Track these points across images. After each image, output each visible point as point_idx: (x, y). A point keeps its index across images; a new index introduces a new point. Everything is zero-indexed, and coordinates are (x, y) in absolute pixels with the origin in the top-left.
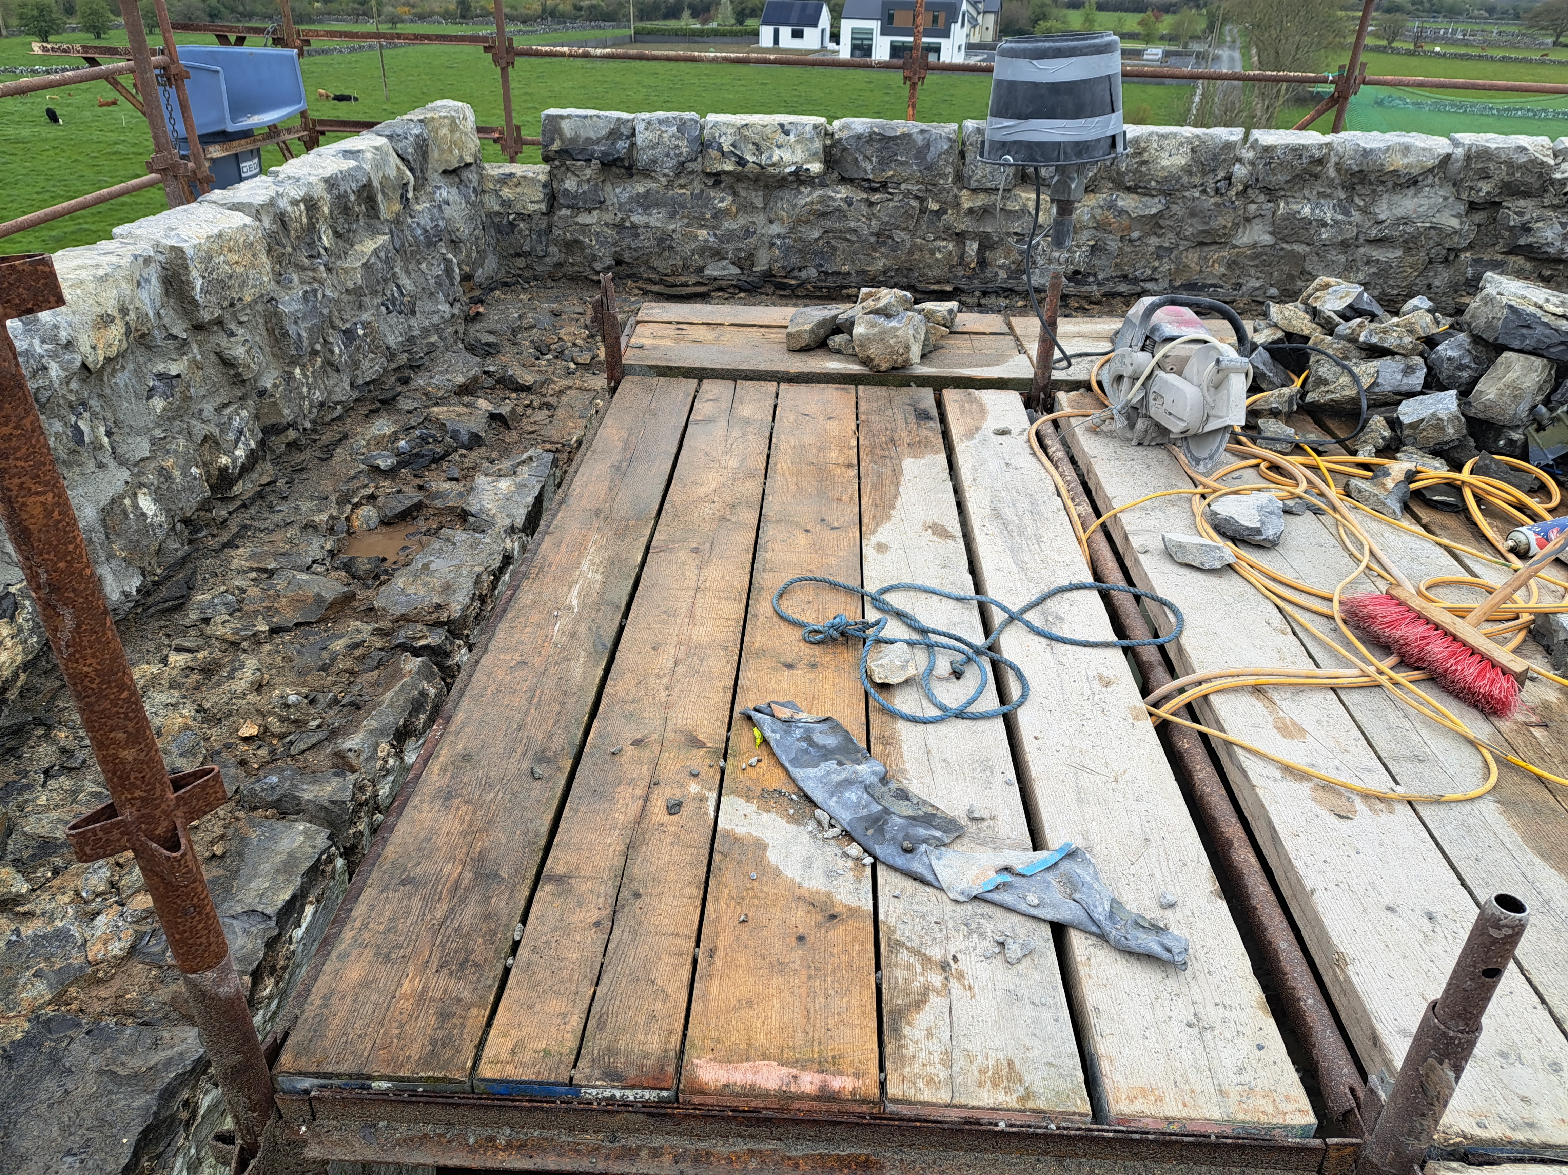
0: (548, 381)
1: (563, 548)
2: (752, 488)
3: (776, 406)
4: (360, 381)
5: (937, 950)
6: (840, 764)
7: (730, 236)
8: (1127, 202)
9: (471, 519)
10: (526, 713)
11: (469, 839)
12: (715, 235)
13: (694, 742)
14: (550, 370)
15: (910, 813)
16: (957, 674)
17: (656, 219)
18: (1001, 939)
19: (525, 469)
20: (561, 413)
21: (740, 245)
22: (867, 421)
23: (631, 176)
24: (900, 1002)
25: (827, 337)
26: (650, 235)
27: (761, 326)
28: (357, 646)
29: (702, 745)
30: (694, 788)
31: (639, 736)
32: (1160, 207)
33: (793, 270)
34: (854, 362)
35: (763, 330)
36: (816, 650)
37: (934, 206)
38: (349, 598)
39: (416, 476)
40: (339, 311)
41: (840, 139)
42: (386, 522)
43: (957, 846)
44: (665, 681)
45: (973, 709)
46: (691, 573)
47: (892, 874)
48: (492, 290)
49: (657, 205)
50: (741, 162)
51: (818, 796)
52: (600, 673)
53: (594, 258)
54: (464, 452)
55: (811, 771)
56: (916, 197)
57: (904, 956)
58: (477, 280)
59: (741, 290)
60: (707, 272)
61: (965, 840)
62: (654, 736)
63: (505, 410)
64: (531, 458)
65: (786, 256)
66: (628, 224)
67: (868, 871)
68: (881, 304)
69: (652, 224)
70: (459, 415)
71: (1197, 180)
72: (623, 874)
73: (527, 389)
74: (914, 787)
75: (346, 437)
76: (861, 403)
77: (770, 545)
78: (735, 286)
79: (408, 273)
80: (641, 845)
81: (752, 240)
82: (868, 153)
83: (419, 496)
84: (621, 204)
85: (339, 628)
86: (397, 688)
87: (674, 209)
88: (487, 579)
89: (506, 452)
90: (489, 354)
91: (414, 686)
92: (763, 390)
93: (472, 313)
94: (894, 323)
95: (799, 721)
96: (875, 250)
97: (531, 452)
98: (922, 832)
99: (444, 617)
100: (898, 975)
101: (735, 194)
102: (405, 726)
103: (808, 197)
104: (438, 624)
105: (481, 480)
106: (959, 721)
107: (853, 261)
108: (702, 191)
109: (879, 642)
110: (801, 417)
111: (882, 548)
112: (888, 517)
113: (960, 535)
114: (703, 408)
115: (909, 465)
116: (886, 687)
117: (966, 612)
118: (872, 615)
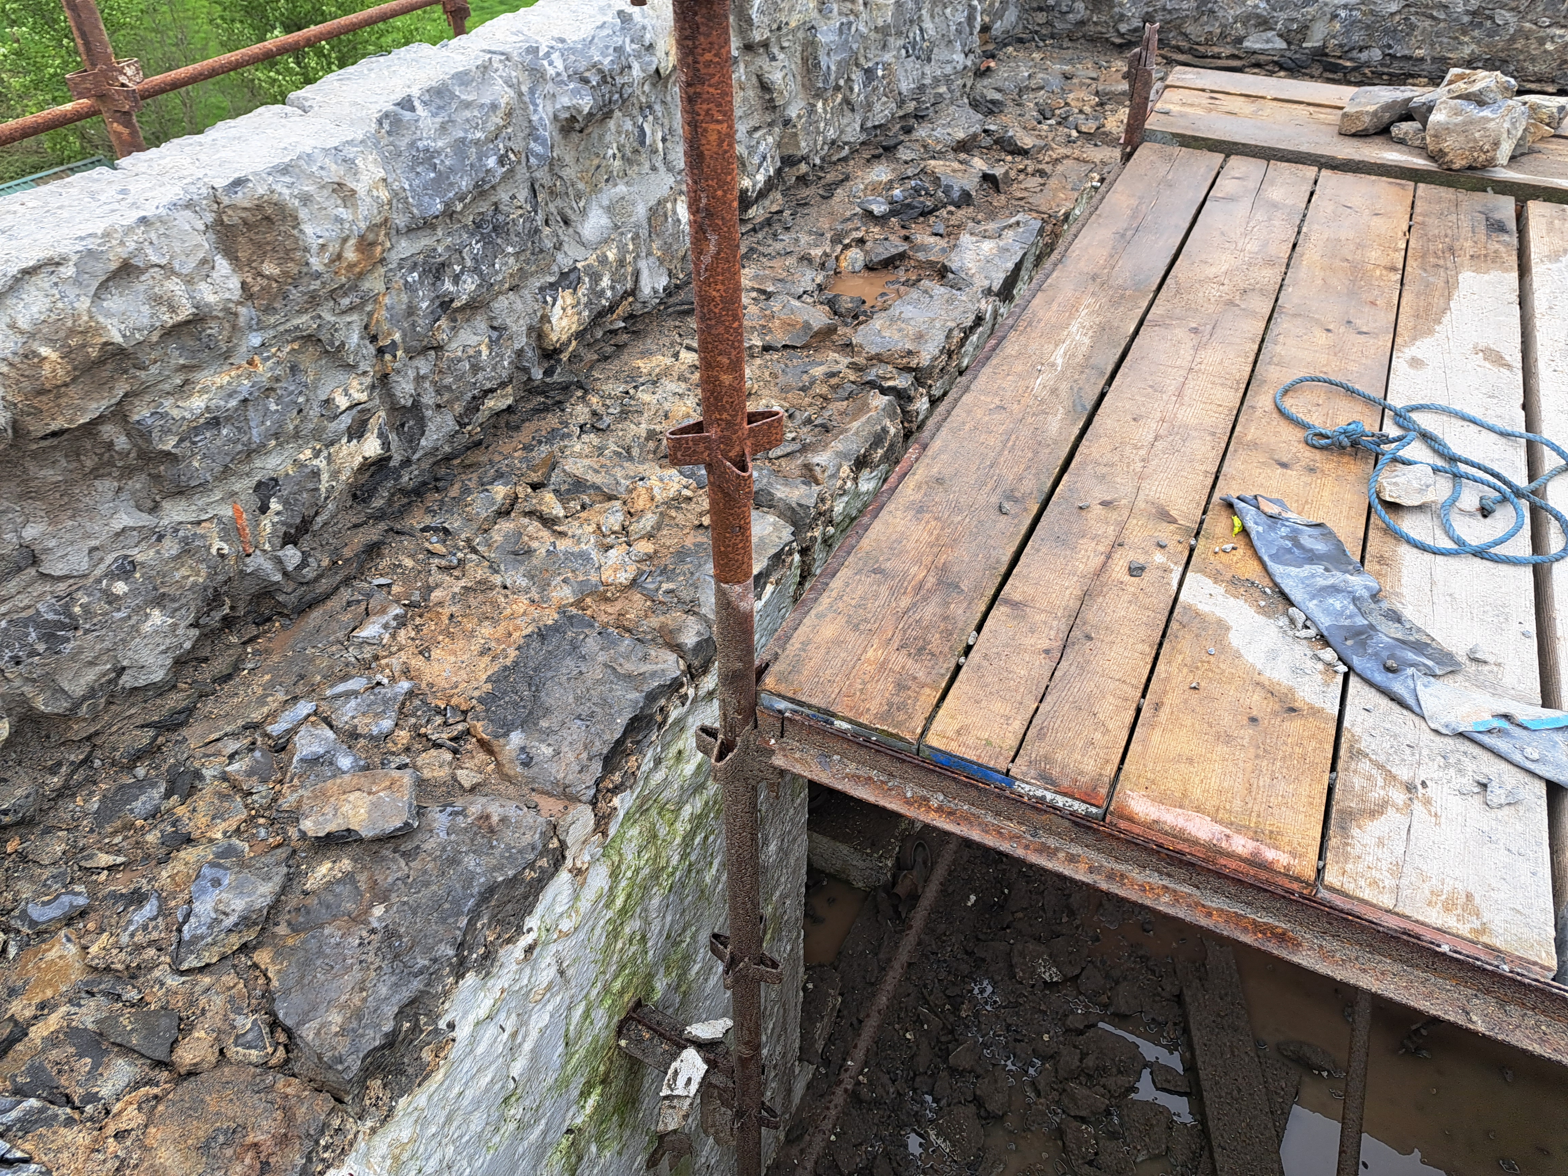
0: (1047, 147)
1: (1055, 306)
2: (1270, 276)
3: (1312, 194)
4: (869, 124)
5: (1405, 771)
6: (1326, 570)
9: (951, 276)
10: (1000, 454)
11: (935, 550)
13: (1165, 516)
14: (1051, 136)
15: (1399, 635)
16: (1485, 512)
18: (1485, 781)
19: (1009, 234)
20: (1053, 182)
21: (1295, 15)
22: (1423, 223)
24: (1353, 805)
25: (1392, 123)
27: (1309, 104)
28: (833, 375)
29: (1175, 521)
30: (1159, 558)
31: (1108, 498)
33: (1352, 49)
34: (1419, 155)
35: (1311, 109)
36: (1318, 455)
38: (831, 330)
39: (903, 227)
40: (865, 49)
42: (870, 267)
43: (1449, 680)
44: (1142, 452)
45: (1495, 551)
46: (1186, 352)
47: (1367, 688)
48: (1005, 45)
51: (1296, 595)
52: (1076, 431)
53: (1122, 17)
54: (952, 208)
55: (1293, 570)
57: (1364, 766)
58: (993, 32)
60: (1246, 44)
61: (1459, 678)
62: (1123, 502)
63: (999, 171)
64: (1018, 223)
65: (1347, 31)
67: (1340, 679)
68: (1475, 88)
70: (954, 171)
72: (1075, 618)
73: (1024, 152)
74: (1408, 613)
75: (847, 178)
76: (1418, 203)
77: (1281, 339)
78: (1276, 63)
79: (932, 16)
80: (1098, 595)
83: (903, 247)
85: (819, 357)
86: (864, 419)
88: (958, 335)
89: (992, 215)
90: (991, 112)
91: (879, 421)
92: (1300, 174)
93: (983, 68)
94: (1486, 113)
95: (1287, 520)
97: (1019, 217)
98: (1411, 656)
99: (913, 364)
100: (1356, 780)
102: (865, 456)
104: (907, 369)
105: (965, 239)
106: (1477, 561)
109: (1395, 460)
110: (1341, 209)
111: (1416, 363)
112: (1430, 332)
113: (1520, 365)
114: (1225, 185)
115: (1467, 278)
116: (1394, 507)
117: (1510, 450)
118: (1391, 430)
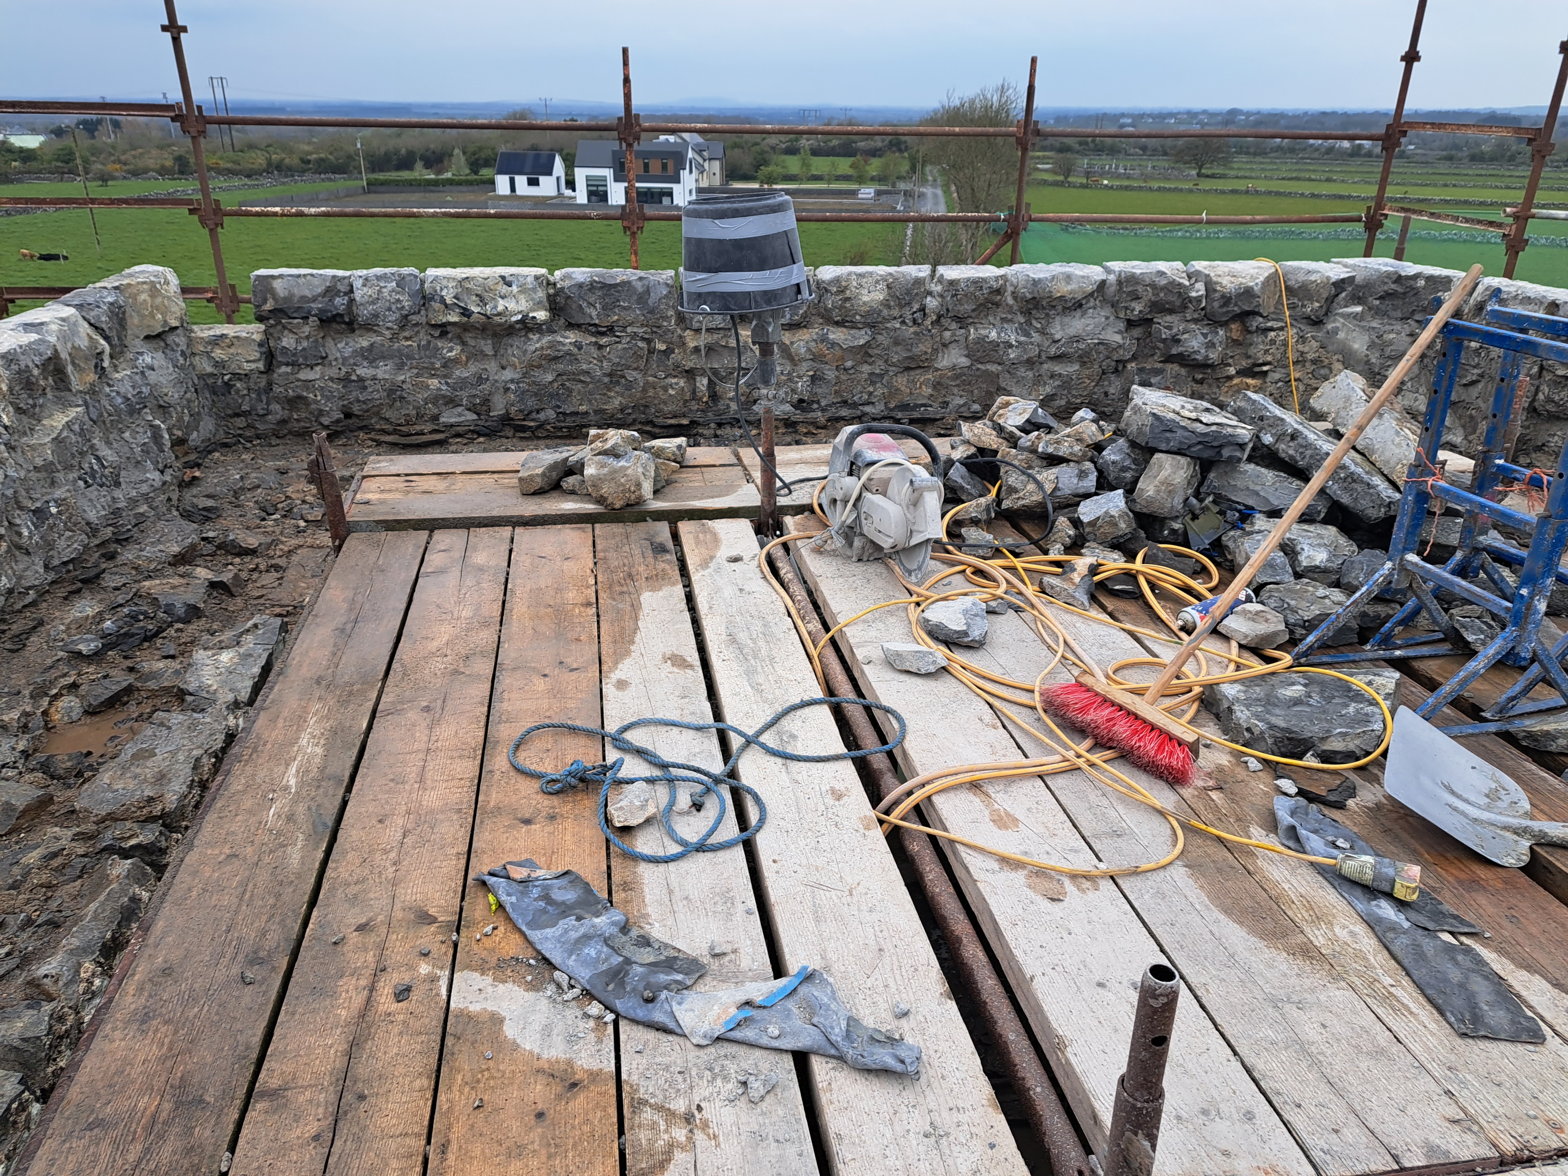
0: (275, 542)
1: (280, 723)
2: (487, 637)
3: (511, 551)
4: (56, 562)
5: (681, 1101)
6: (579, 919)
7: (463, 383)
8: (837, 335)
9: (189, 698)
10: (236, 912)
11: (169, 1064)
12: (447, 383)
13: (424, 918)
14: (278, 530)
15: (652, 959)
16: (698, 806)
17: (384, 371)
18: (743, 1079)
19: (250, 637)
20: (291, 574)
21: (474, 392)
22: (605, 558)
23: (353, 331)
24: (644, 1165)
25: (560, 479)
26: (378, 387)
27: (493, 472)
28: (55, 855)
29: (434, 920)
30: (424, 969)
31: (364, 920)
32: (867, 338)
33: (531, 412)
34: (589, 502)
35: (496, 476)
36: (555, 801)
37: (662, 347)
38: (43, 804)
39: (125, 658)
40: (27, 491)
41: (563, 288)
42: (91, 712)
43: (700, 987)
44: (393, 855)
45: (713, 840)
46: (421, 734)
47: (635, 1027)
48: (210, 452)
49: (383, 358)
50: (466, 312)
51: (556, 957)
52: (320, 855)
53: (321, 413)
54: (180, 626)
55: (549, 932)
56: (643, 339)
57: (647, 1115)
58: (191, 443)
59: (480, 435)
60: (442, 420)
61: (708, 979)
62: (380, 918)
63: (226, 577)
64: (256, 626)
65: (522, 400)
66: (354, 378)
67: (610, 1029)
68: (608, 445)
69: (380, 376)
70: (174, 587)
71: (896, 312)
72: (345, 1078)
73: (253, 552)
74: (657, 932)
75: (41, 623)
76: (598, 541)
77: (506, 695)
78: (473, 432)
79: (108, 443)
80: (366, 1040)
81: (486, 386)
82: (592, 300)
83: (131, 679)
84: (345, 359)
85: (34, 838)
86: (102, 898)
87: (401, 361)
88: (207, 763)
89: (229, 621)
90: (208, 519)
91: (124, 892)
92: (498, 535)
93: (186, 478)
94: (622, 463)
95: (537, 879)
96: (609, 390)
97: (256, 619)
98: (663, 978)
99: (157, 810)
100: (642, 1136)
101: (463, 343)
102: (114, 939)
103: (537, 343)
104: (151, 819)
105: (200, 655)
106: (701, 855)
107: (590, 401)
108: (429, 342)
109: (620, 782)
110: (537, 560)
111: (622, 685)
112: (628, 653)
113: (698, 663)
114: (434, 560)
115: (647, 598)
116: (626, 830)
117: (706, 741)
118: (612, 756)
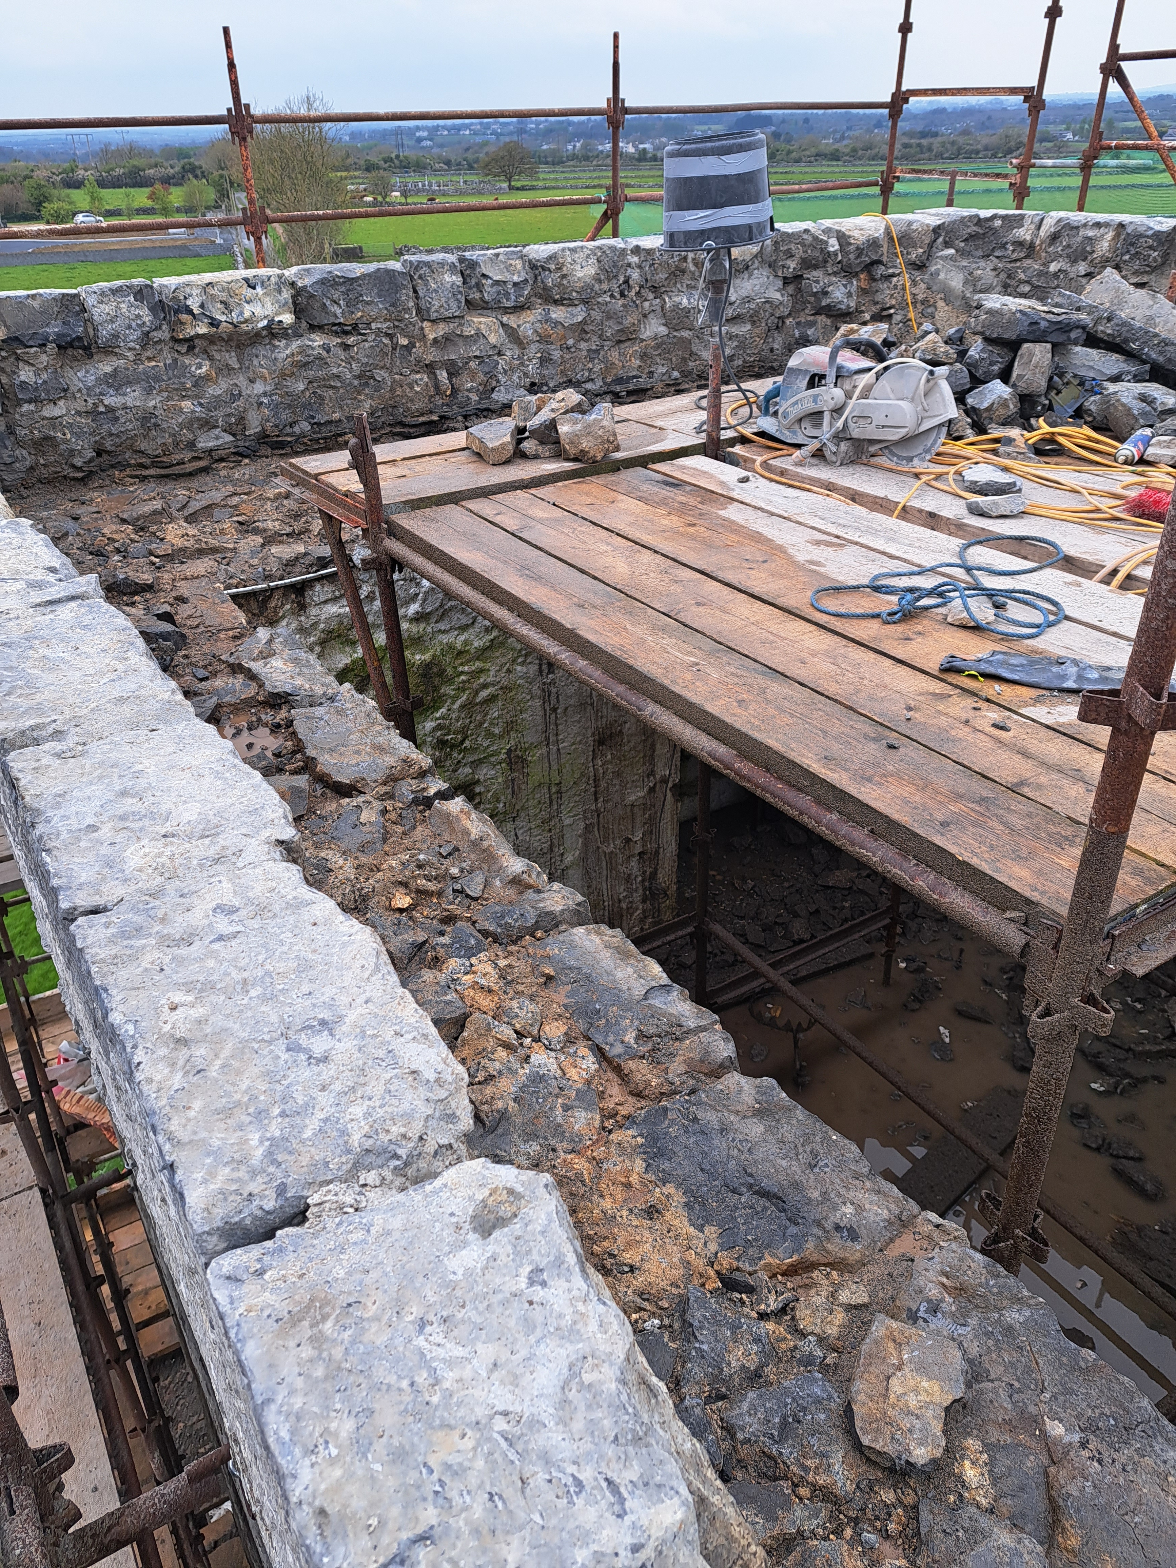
7: (217, 403)
8: (558, 313)
12: (201, 404)
17: (133, 397)
21: (229, 410)
23: (90, 356)
26: (130, 416)
32: (584, 314)
33: (285, 427)
37: (404, 341)
41: (305, 287)
49: (129, 383)
50: (214, 323)
53: (72, 453)
56: (387, 335)
59: (243, 456)
60: (200, 445)
65: (275, 414)
66: (101, 409)
69: (129, 404)
71: (605, 287)
81: (240, 403)
82: (335, 297)
84: (89, 389)
87: (150, 383)
96: (359, 393)
101: (211, 358)
103: (286, 350)
107: (341, 409)
108: (175, 360)
